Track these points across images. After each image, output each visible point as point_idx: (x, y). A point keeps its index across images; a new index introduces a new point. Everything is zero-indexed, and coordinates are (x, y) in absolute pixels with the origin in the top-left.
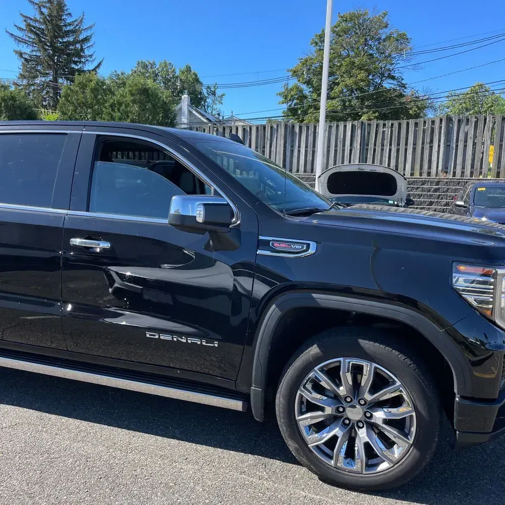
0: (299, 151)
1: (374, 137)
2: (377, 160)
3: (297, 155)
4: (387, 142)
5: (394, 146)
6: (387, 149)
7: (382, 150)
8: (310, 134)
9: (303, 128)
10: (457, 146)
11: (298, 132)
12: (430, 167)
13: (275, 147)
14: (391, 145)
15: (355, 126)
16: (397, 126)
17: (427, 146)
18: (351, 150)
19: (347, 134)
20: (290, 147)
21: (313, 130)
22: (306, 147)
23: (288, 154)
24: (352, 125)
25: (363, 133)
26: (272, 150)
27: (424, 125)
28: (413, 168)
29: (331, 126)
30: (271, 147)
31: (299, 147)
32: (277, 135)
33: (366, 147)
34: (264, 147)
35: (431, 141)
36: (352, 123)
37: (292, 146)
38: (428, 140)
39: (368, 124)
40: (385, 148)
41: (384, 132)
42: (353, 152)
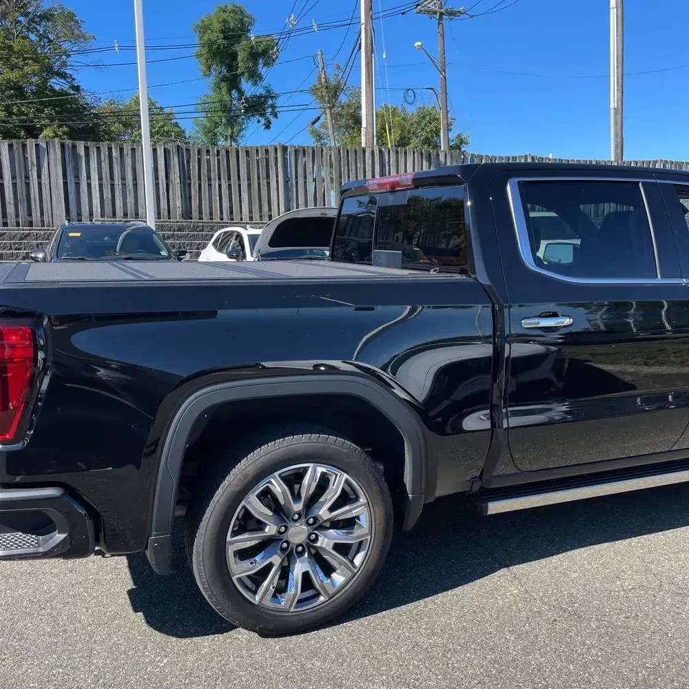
0: (89, 185)
1: (197, 167)
2: (205, 199)
3: (86, 191)
4: (214, 175)
5: (225, 181)
6: (215, 184)
7: (210, 185)
8: (102, 159)
9: (91, 150)
10: (297, 182)
11: (83, 156)
12: (270, 210)
13: (47, 177)
14: (219, 179)
15: (169, 151)
16: (225, 154)
17: (264, 182)
18: (167, 185)
19: (159, 162)
20: (73, 179)
21: (107, 153)
22: (100, 179)
23: (71, 188)
24: (165, 150)
25: (181, 161)
26: (43, 182)
27: (258, 155)
28: (251, 212)
29: (134, 149)
30: (39, 177)
31: (89, 178)
32: (48, 158)
33: (188, 182)
34: (27, 177)
35: (268, 176)
36: (164, 146)
37: (77, 177)
38: (263, 174)
39: (186, 149)
40: (213, 182)
41: (208, 161)
42: (171, 187)
